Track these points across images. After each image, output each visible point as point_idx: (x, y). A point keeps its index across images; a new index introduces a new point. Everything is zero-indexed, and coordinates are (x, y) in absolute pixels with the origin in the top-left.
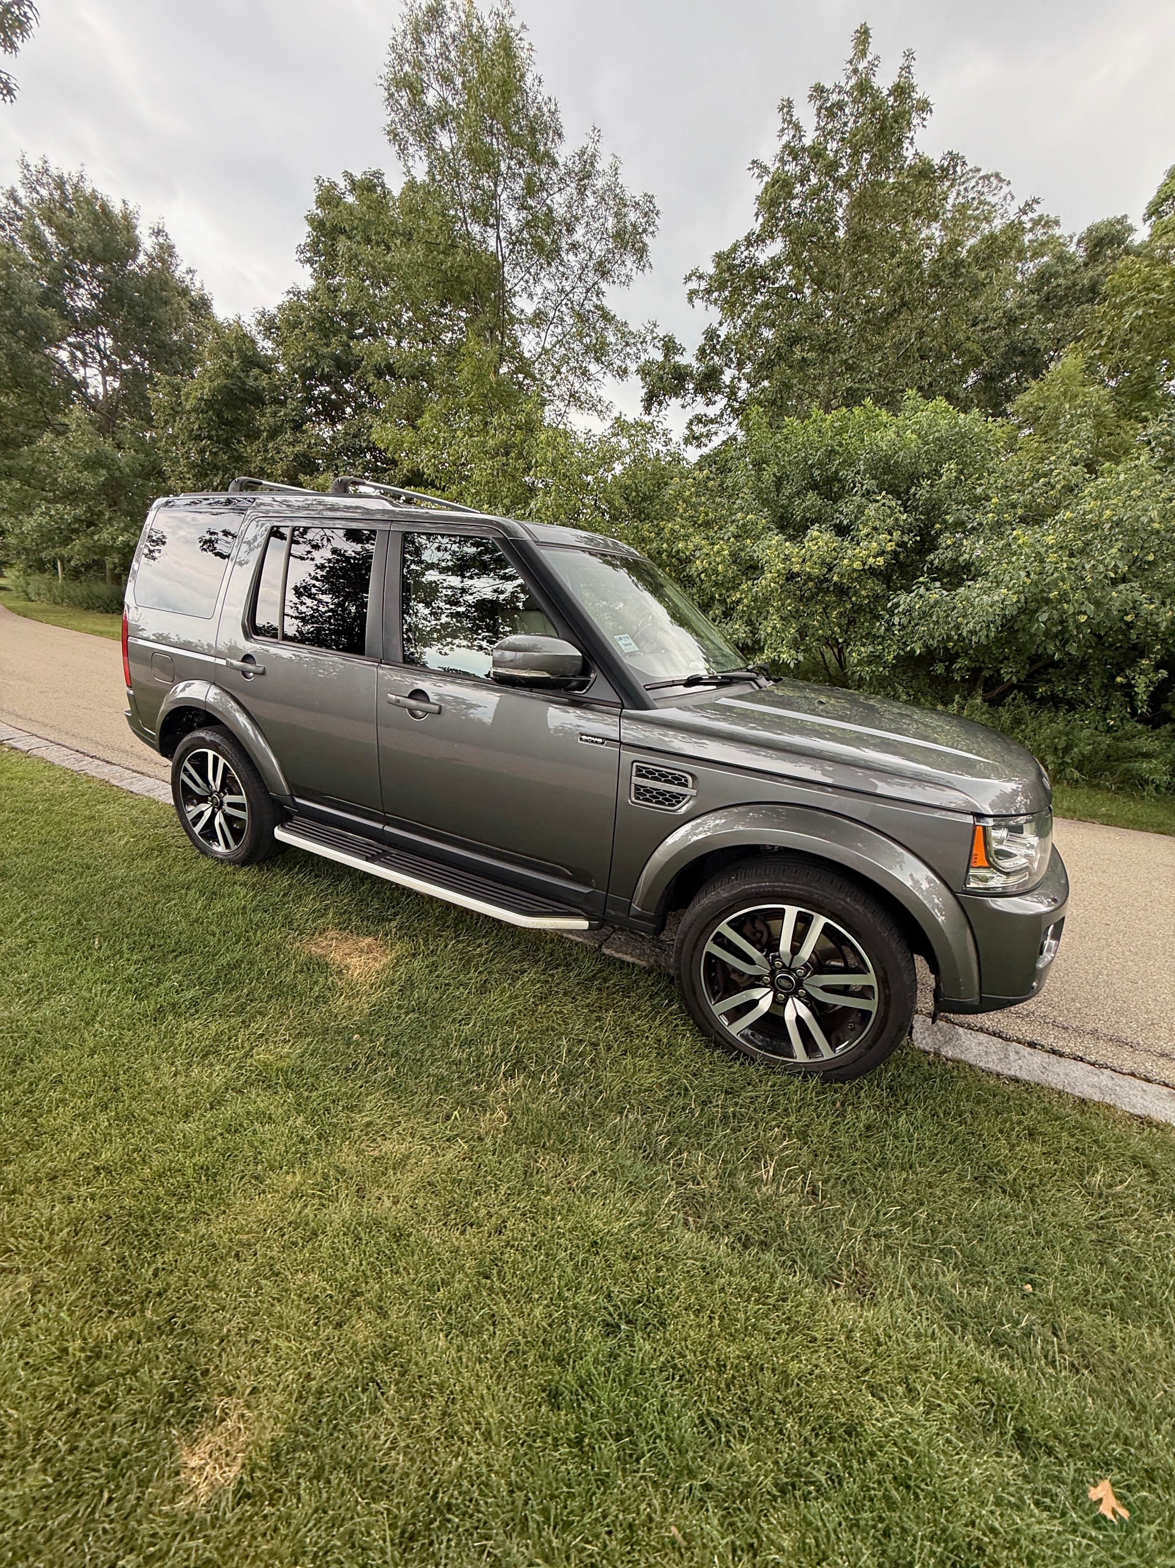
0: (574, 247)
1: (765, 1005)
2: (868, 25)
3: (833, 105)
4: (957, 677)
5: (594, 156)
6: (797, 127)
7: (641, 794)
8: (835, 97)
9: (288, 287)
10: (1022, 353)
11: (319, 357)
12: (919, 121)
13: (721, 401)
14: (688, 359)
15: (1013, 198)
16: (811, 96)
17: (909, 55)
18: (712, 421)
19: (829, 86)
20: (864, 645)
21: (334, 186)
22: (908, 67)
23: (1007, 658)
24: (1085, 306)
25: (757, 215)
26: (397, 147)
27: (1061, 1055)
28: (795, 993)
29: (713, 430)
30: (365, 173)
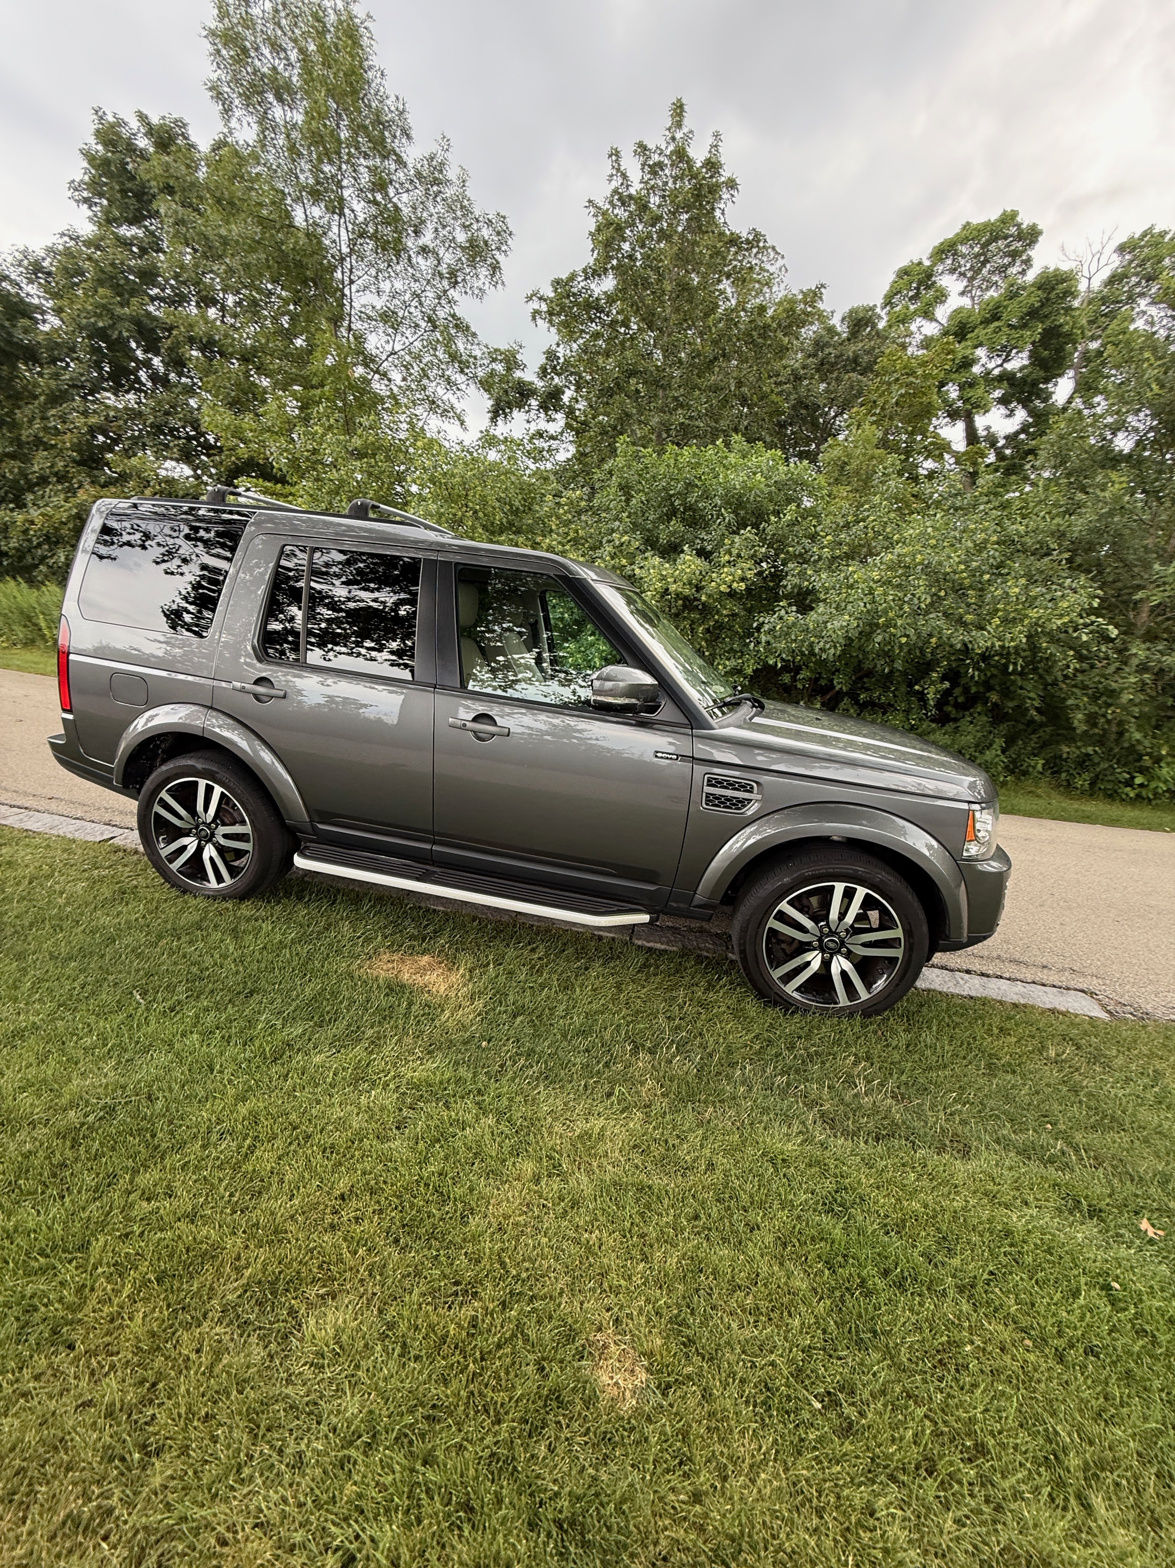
0: (424, 250)
1: (816, 965)
2: (684, 101)
3: (655, 164)
4: (800, 686)
5: (442, 164)
6: (624, 176)
7: (710, 801)
8: (656, 158)
9: (63, 228)
10: (807, 407)
11: (116, 319)
12: (729, 196)
13: (560, 418)
14: (529, 375)
15: (786, 270)
16: (635, 151)
17: (717, 135)
18: (553, 438)
19: (651, 146)
20: (729, 659)
21: (121, 123)
22: (716, 146)
23: (838, 670)
24: (851, 374)
25: (593, 251)
26: (221, 107)
27: (988, 976)
28: (839, 952)
29: (554, 446)
30: (163, 118)
